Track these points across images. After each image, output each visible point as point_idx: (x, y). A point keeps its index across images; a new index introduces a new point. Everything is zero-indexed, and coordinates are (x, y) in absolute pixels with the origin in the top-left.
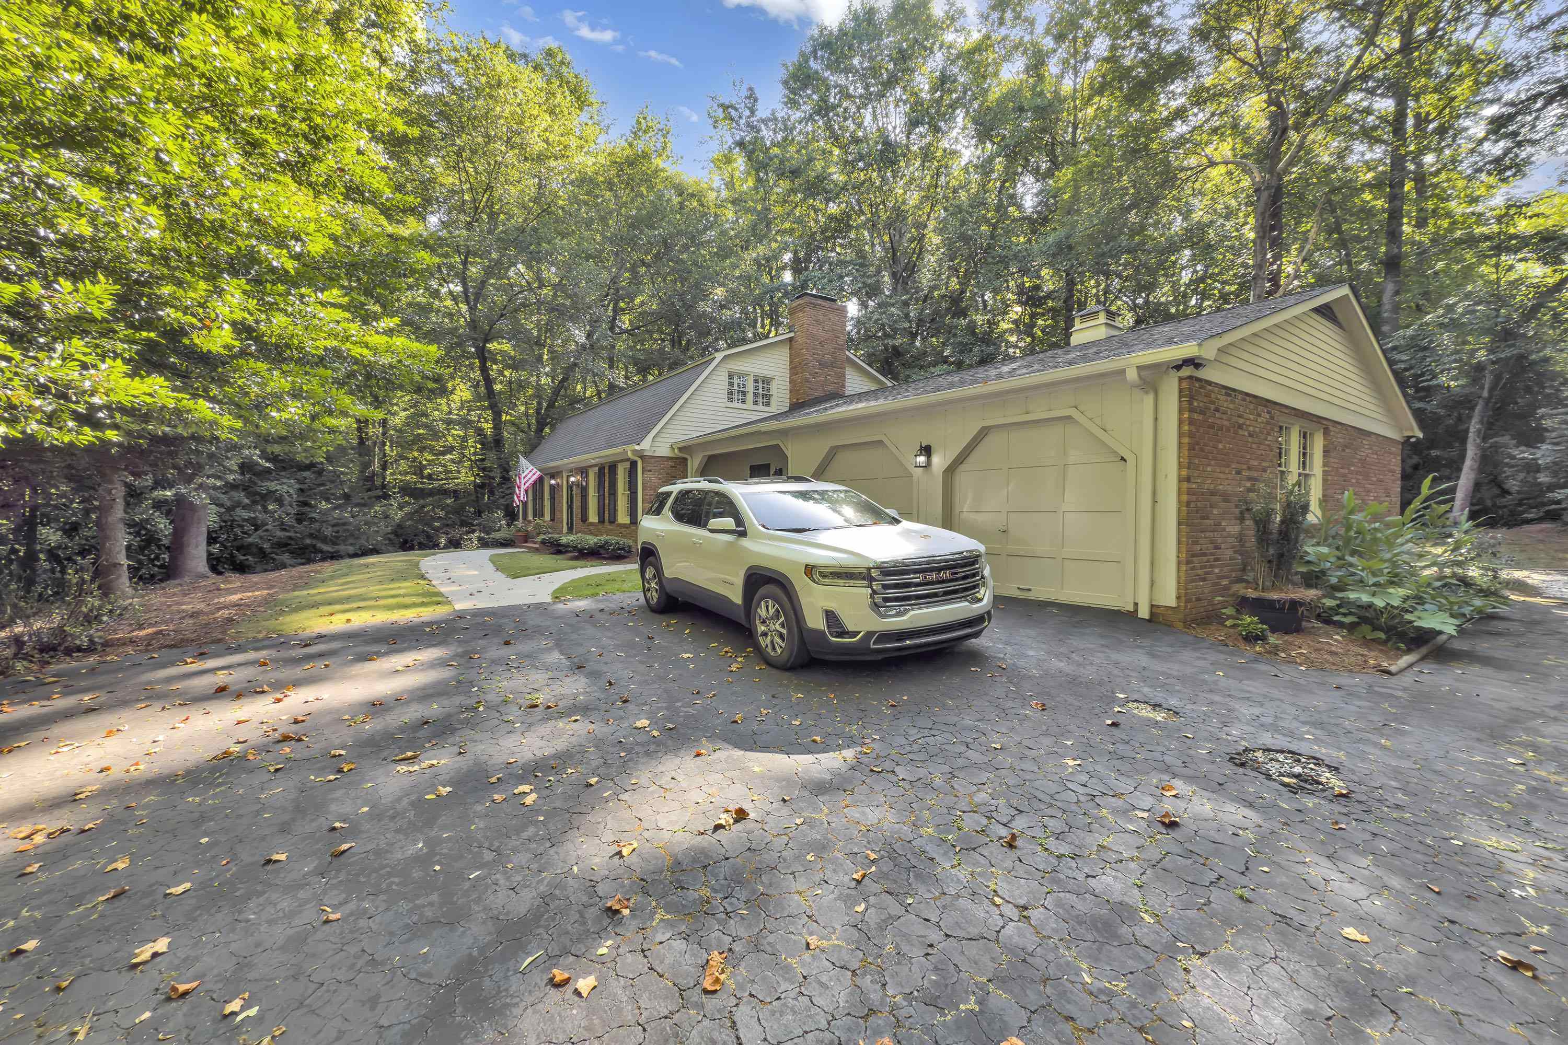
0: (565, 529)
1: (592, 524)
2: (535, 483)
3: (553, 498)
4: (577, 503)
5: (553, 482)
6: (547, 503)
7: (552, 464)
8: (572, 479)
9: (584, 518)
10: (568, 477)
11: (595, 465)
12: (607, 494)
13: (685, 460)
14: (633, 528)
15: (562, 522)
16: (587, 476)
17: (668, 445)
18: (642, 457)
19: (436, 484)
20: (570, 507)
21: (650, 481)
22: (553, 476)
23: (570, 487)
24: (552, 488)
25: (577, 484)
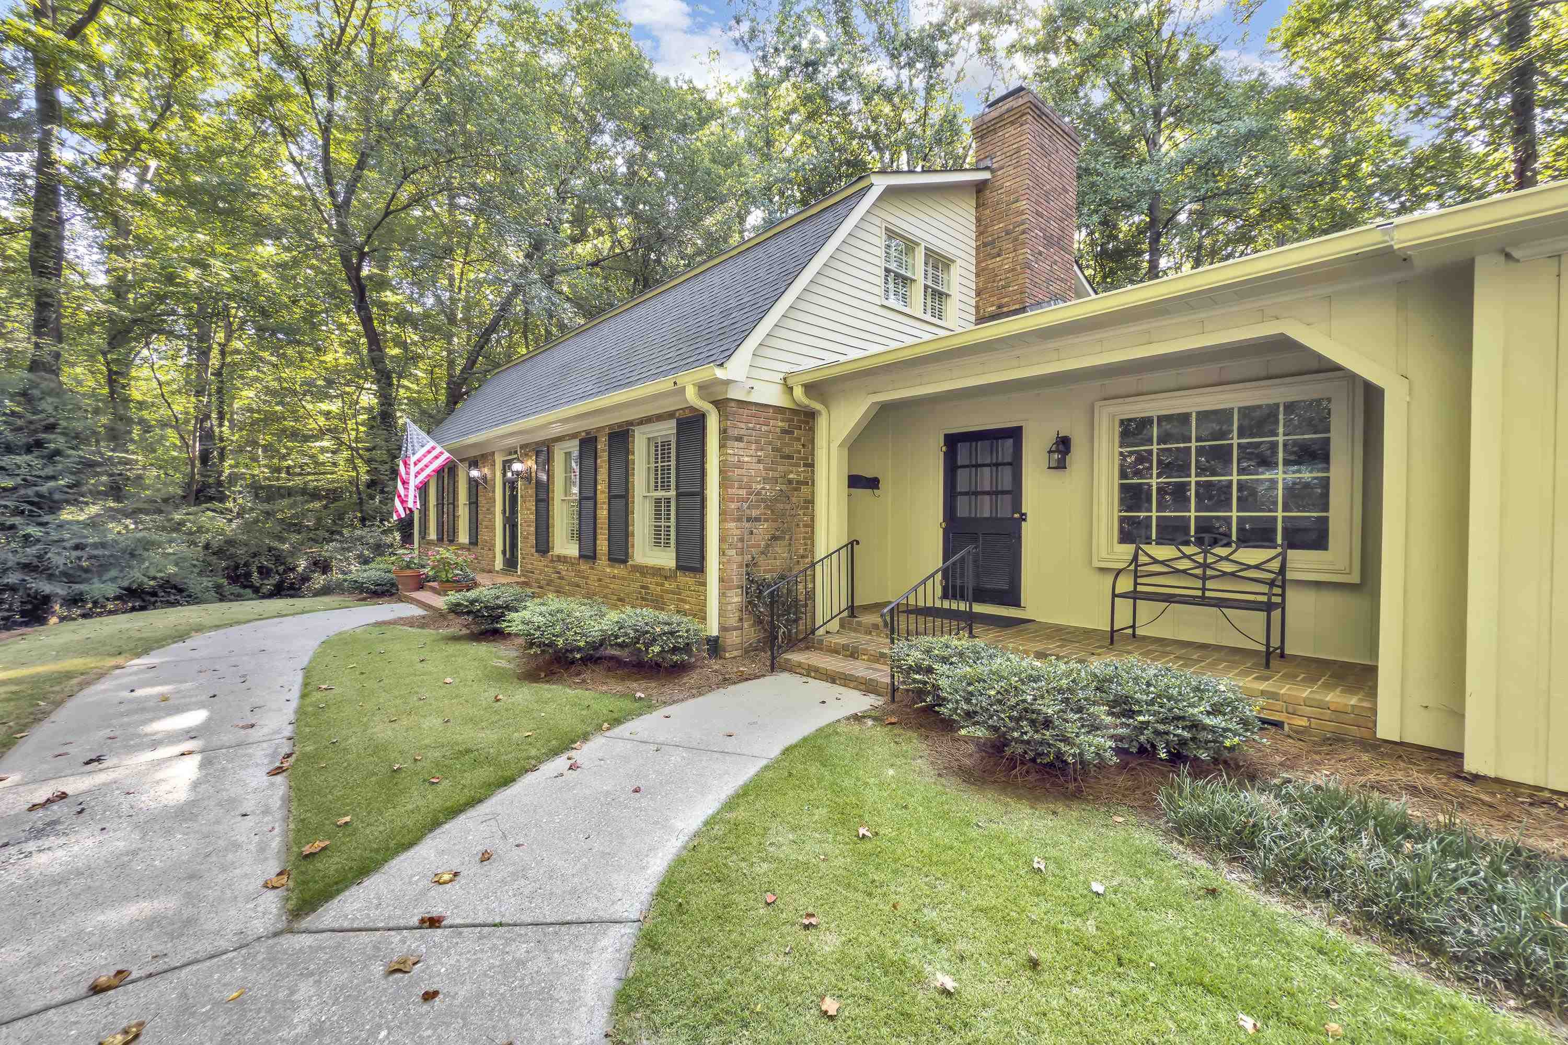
0: (499, 563)
1: (562, 559)
2: (439, 472)
3: (474, 503)
4: (526, 514)
5: (475, 473)
6: (463, 512)
7: (472, 439)
8: (517, 467)
9: (543, 545)
10: (507, 465)
11: (573, 436)
12: (602, 497)
13: (809, 416)
14: (686, 580)
15: (492, 548)
16: (549, 460)
17: (778, 377)
18: (720, 404)
19: (298, 481)
20: (511, 523)
21: (740, 465)
22: (474, 463)
23: (510, 486)
24: (474, 485)
25: (527, 477)
